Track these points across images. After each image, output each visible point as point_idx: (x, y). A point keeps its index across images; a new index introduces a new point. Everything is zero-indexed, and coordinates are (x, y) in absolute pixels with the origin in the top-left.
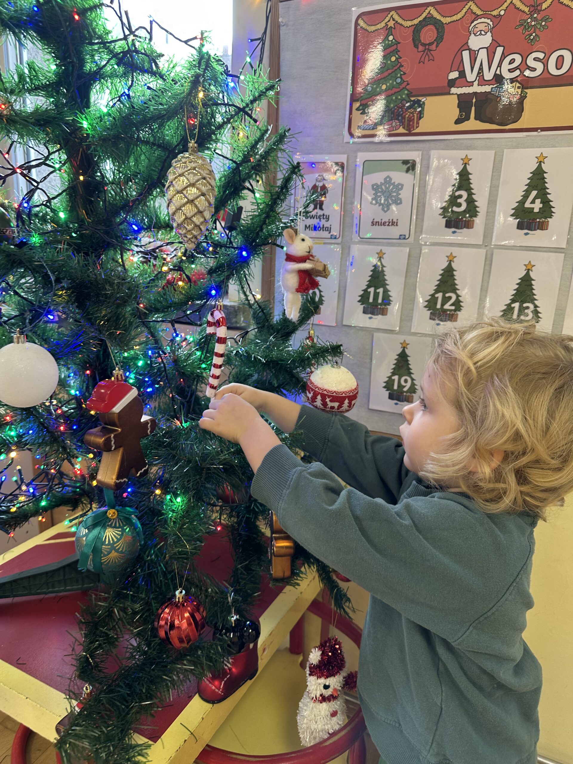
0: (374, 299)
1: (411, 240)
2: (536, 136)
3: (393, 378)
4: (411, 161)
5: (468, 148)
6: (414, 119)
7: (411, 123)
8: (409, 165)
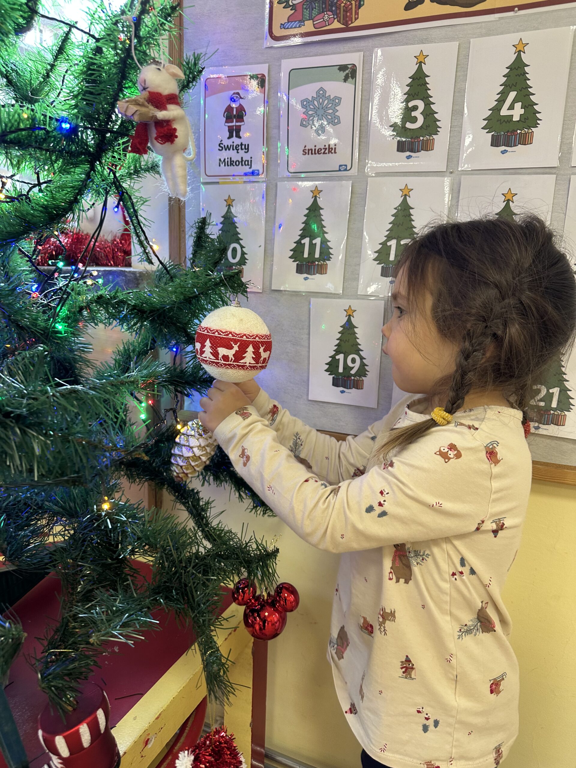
0: (309, 254)
1: (354, 171)
2: (511, 17)
3: (337, 357)
4: (350, 66)
5: (422, 41)
6: (352, 8)
7: (348, 14)
8: (347, 71)
